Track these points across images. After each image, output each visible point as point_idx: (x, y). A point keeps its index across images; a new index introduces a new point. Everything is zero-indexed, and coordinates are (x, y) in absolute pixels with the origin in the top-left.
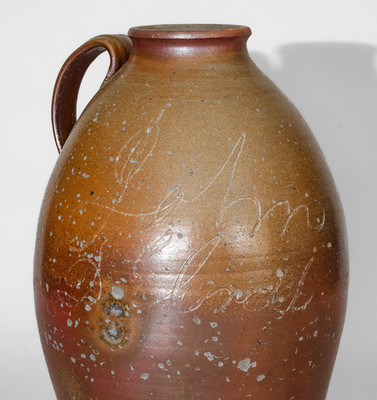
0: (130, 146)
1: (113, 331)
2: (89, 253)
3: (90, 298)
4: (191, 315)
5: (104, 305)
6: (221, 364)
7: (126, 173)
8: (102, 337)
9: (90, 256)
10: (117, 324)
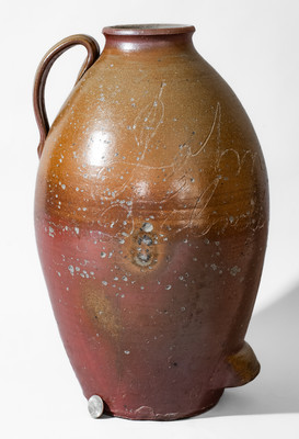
0: (142, 117)
1: (144, 257)
2: (121, 199)
3: (124, 234)
4: (203, 238)
5: (136, 238)
6: (221, 272)
7: (144, 137)
8: (134, 262)
9: (122, 202)
10: (147, 251)
